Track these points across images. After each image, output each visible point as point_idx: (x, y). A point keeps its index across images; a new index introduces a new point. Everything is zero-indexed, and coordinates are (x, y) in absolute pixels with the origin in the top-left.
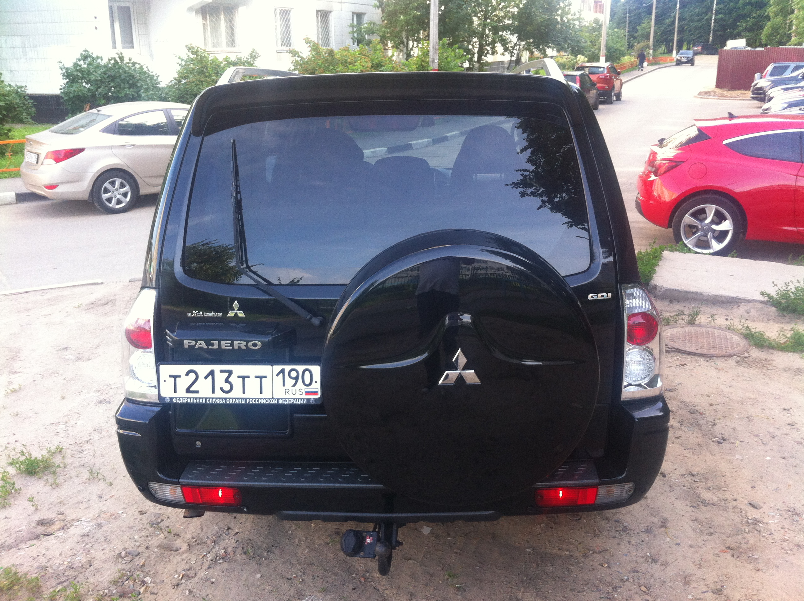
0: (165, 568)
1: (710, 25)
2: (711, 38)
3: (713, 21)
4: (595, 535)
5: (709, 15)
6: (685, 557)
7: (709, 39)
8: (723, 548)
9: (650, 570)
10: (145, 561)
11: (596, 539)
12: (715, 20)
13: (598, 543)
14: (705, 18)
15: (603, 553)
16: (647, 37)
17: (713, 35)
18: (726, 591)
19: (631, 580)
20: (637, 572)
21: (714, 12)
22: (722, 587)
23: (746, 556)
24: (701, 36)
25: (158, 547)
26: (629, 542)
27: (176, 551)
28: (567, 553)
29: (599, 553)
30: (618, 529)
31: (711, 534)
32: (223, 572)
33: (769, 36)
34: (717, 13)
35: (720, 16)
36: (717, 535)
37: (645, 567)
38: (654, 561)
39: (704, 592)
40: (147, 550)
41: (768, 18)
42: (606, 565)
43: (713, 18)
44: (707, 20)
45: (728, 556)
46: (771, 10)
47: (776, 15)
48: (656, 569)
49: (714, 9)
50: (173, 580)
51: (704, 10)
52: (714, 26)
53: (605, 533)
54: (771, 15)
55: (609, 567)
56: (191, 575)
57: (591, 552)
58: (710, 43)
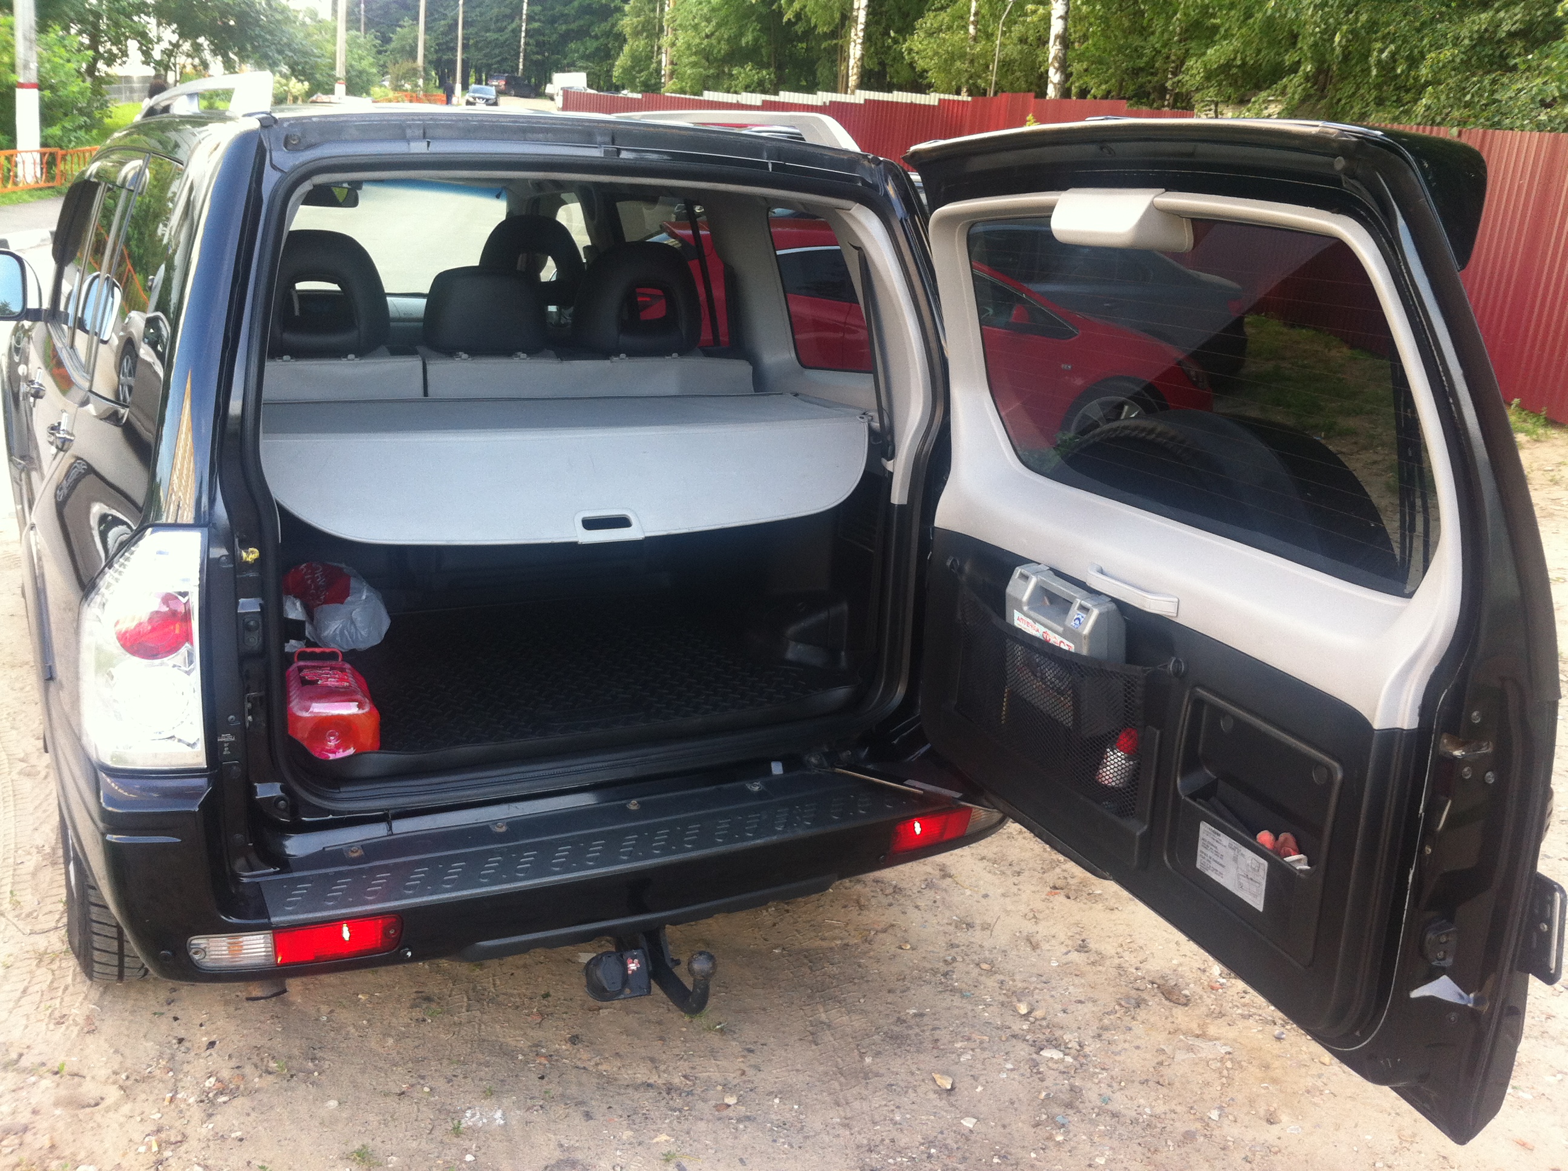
0: (102, 1142)
1: (520, 42)
2: (521, 67)
3: (523, 34)
4: (861, 907)
5: (517, 21)
6: (1007, 912)
7: (518, 65)
8: (1048, 889)
9: (972, 940)
10: (52, 1138)
11: (864, 912)
12: (527, 31)
13: (873, 917)
14: (510, 28)
15: (890, 931)
16: (412, 54)
17: (524, 60)
18: (1092, 945)
19: (959, 959)
20: (958, 946)
21: (524, 17)
22: (1083, 941)
23: (1085, 894)
24: (505, 60)
25: (56, 1104)
26: (917, 907)
27: (97, 1105)
28: (839, 942)
29: (885, 931)
30: (887, 892)
31: (1019, 874)
32: (248, 1115)
33: (626, 71)
34: (530, 18)
35: (536, 25)
36: (1026, 873)
37: (962, 937)
38: (970, 926)
39: (1066, 953)
40: (38, 1117)
41: (621, 39)
42: (909, 947)
43: (523, 28)
44: (513, 31)
45: (1060, 898)
46: (627, 23)
47: (636, 34)
48: (977, 936)
49: (524, 12)
50: (140, 1158)
51: (508, 11)
52: (526, 44)
53: (873, 901)
54: (628, 31)
55: (913, 949)
56: (173, 1139)
57: (873, 933)
58: (520, 74)
